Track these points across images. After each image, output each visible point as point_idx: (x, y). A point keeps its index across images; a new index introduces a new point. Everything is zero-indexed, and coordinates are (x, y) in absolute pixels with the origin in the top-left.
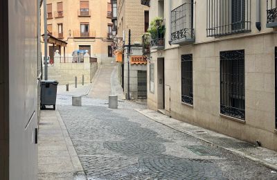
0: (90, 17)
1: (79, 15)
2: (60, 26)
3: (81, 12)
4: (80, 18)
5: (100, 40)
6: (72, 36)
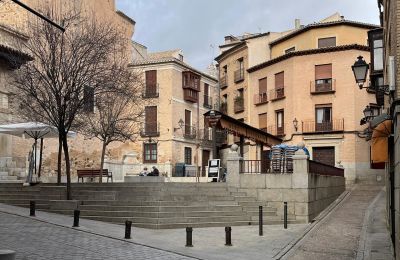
0: (333, 92)
1: (314, 90)
2: (280, 115)
3: (317, 86)
4: (315, 97)
5: (353, 136)
6: (300, 131)
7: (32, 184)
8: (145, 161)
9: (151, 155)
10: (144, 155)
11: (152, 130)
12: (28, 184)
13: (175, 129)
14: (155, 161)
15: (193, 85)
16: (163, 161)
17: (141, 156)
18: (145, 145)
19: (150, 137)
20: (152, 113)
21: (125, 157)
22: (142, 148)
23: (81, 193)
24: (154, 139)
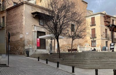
7: (51, 54)
8: (92, 46)
9: (94, 44)
10: (92, 44)
11: (94, 36)
12: (50, 54)
13: (102, 36)
14: (95, 46)
15: (108, 20)
16: (98, 46)
17: (91, 45)
18: (92, 41)
19: (93, 38)
20: (94, 31)
21: (85, 45)
22: (91, 42)
23: (64, 56)
24: (95, 39)
